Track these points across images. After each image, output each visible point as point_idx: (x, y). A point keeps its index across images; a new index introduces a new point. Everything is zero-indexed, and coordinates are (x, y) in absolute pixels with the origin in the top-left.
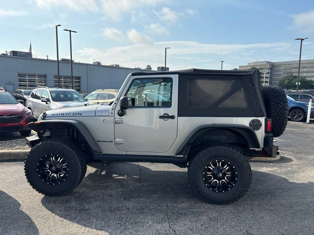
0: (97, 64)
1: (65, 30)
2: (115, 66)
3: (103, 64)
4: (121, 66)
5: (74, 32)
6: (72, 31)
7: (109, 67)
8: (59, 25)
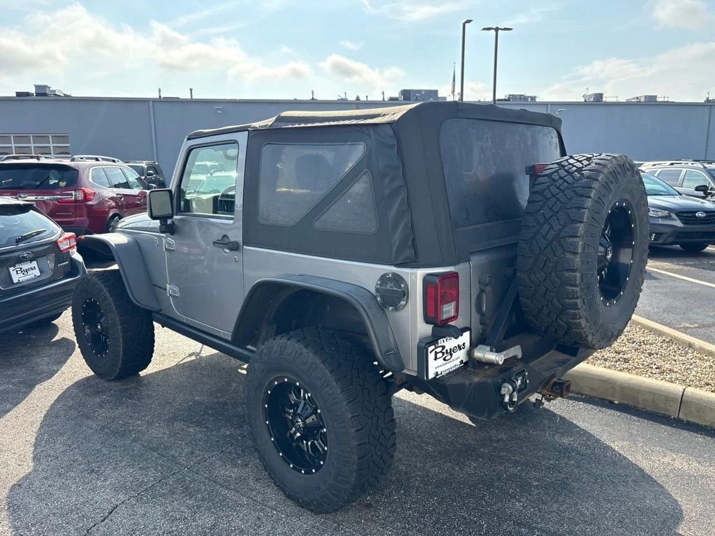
0: (592, 99)
1: (484, 29)
2: (643, 100)
3: (608, 98)
4: (661, 100)
5: (505, 29)
6: (501, 29)
7: (628, 104)
8: (469, 21)
